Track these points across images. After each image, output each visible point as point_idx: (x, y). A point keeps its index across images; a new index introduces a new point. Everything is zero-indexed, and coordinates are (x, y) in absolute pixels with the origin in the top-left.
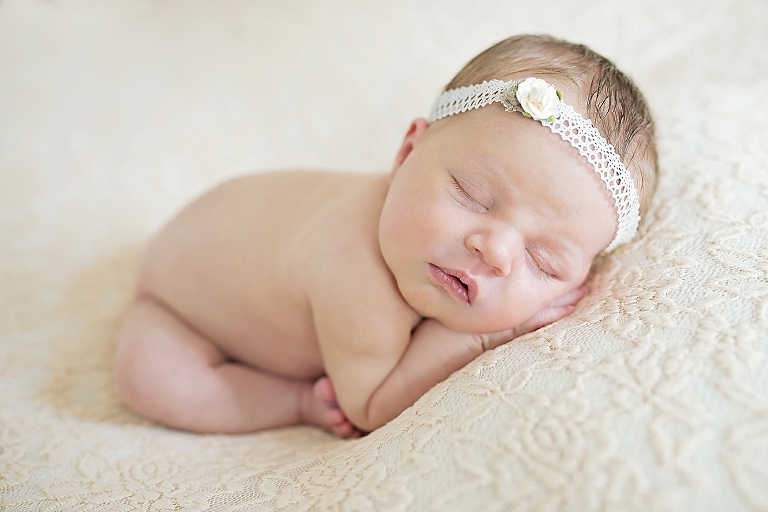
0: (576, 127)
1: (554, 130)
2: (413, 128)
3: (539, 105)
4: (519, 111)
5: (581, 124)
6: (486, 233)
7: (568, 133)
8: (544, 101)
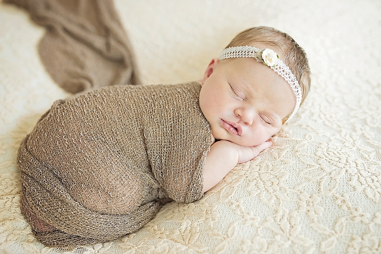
0: (283, 69)
1: (275, 71)
2: (213, 62)
3: (270, 60)
4: (262, 62)
5: (285, 68)
6: (243, 109)
7: (280, 72)
8: (272, 59)
